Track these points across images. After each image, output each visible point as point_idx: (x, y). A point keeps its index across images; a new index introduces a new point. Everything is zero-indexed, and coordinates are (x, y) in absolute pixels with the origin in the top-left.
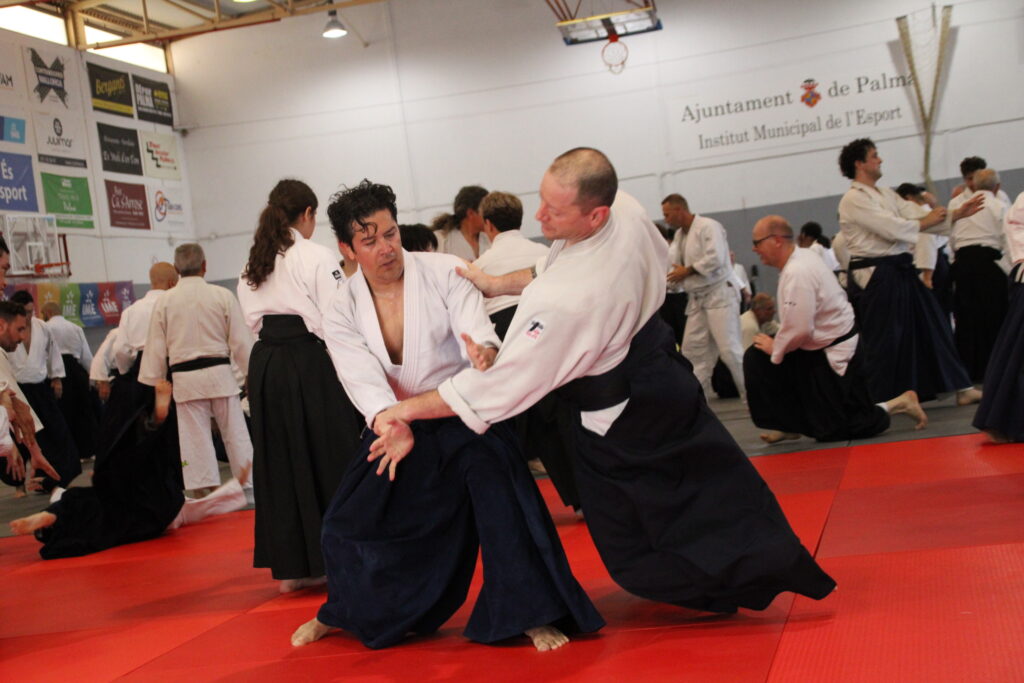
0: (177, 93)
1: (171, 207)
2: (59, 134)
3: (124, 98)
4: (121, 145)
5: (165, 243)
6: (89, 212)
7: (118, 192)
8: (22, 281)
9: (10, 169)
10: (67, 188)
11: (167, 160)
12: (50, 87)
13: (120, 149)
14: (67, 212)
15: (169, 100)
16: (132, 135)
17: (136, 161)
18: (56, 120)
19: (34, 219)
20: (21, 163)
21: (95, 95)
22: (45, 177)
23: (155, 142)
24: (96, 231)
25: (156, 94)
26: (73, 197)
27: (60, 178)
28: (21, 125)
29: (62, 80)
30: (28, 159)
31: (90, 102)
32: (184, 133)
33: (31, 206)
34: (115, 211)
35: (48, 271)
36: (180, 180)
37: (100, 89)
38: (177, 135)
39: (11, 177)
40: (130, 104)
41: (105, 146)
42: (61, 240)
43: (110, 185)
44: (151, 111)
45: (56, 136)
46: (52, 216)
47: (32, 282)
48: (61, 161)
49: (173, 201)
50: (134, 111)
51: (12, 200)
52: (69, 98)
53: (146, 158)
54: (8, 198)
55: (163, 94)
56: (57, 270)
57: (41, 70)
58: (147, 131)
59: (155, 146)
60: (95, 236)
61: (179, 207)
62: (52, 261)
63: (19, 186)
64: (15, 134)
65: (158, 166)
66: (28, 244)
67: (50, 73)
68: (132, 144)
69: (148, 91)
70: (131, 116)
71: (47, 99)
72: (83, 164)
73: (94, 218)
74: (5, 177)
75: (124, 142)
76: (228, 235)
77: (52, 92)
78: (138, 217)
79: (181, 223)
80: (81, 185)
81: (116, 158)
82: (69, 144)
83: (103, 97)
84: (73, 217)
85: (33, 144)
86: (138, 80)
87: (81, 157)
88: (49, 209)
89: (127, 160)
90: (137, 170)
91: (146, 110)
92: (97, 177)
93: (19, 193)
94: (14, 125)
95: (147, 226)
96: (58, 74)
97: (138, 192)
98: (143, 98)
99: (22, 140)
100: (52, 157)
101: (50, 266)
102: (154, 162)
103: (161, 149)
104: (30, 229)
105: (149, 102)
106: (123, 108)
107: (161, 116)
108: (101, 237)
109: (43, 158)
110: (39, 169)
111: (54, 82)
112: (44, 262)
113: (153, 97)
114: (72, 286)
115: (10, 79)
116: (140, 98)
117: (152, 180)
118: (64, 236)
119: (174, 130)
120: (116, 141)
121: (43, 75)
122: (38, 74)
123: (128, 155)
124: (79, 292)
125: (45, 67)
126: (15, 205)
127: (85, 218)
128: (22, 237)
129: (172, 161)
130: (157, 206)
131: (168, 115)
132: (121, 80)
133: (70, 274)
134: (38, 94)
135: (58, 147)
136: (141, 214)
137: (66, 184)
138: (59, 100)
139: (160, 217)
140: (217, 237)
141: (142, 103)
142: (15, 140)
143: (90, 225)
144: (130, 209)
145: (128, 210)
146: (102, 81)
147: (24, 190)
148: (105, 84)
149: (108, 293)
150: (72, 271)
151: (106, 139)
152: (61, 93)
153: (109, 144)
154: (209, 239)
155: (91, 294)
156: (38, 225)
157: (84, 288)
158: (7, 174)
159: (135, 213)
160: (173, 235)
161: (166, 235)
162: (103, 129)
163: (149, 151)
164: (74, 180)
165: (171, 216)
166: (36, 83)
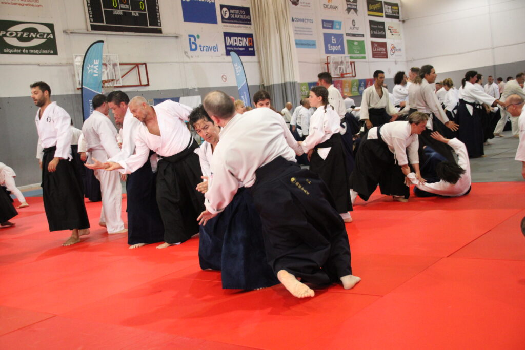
0: (402, 7)
1: (397, 50)
2: (354, 26)
3: (380, 10)
4: (378, 28)
5: (394, 63)
6: (364, 53)
7: (376, 45)
8: (338, 79)
9: (335, 39)
10: (356, 45)
11: (396, 32)
12: (351, 8)
13: (377, 29)
14: (356, 54)
15: (398, 10)
16: (383, 24)
17: (384, 33)
18: (353, 20)
19: (342, 57)
20: (339, 37)
21: (369, 10)
22: (348, 41)
23: (392, 26)
24: (366, 60)
25: (393, 8)
26: (358, 48)
27: (354, 41)
28: (340, 23)
29: (356, 6)
30: (342, 35)
31: (366, 12)
32: (404, 21)
33: (342, 52)
34: (375, 53)
35: (345, 76)
36: (401, 39)
37: (371, 7)
38: (401, 23)
39: (335, 42)
40: (382, 12)
41: (372, 29)
42: (353, 64)
43: (373, 43)
44: (391, 14)
45: (353, 26)
46: (349, 55)
47: (341, 79)
48: (354, 35)
49: (398, 48)
50: (384, 15)
51: (335, 50)
52: (359, 12)
53: (388, 33)
54: (334, 50)
55: (396, 8)
56: (351, 75)
57: (348, 3)
58: (389, 22)
59: (392, 27)
60: (366, 62)
61: (400, 50)
62: (348, 72)
63: (338, 45)
64: (338, 27)
65: (392, 35)
66: (339, 66)
67: (352, 3)
68: (382, 27)
69: (390, 7)
70: (383, 17)
71: (350, 13)
72: (363, 36)
73: (366, 55)
74: (333, 42)
75: (379, 27)
76: (418, 60)
77: (352, 10)
78: (383, 54)
79: (401, 56)
80: (361, 44)
81: (375, 33)
82: (358, 29)
83: (372, 10)
84: (358, 55)
85: (344, 29)
86: (386, 3)
87: (362, 33)
88: (349, 53)
89: (380, 33)
90: (384, 37)
91: (388, 14)
92: (368, 40)
93: (338, 48)
94: (337, 24)
95: (387, 57)
96: (355, 4)
97: (384, 45)
98: (388, 10)
99: (340, 29)
100: (351, 34)
101: (346, 74)
102: (391, 34)
103: (394, 29)
104: (340, 61)
105: (390, 11)
106: (380, 14)
107: (395, 16)
108: (369, 62)
109: (348, 35)
110: (346, 38)
111: (353, 7)
112: (345, 72)
113: (392, 9)
114: (356, 80)
115: (337, 7)
116: (386, 10)
117: (389, 40)
118: (354, 62)
119: (400, 21)
120: (376, 27)
121: (349, 4)
122: (347, 4)
123: (380, 31)
124: (358, 83)
125: (350, 1)
126: (336, 52)
127: (363, 55)
128: (337, 63)
129: (398, 33)
130: (391, 50)
131: (397, 15)
132: (380, 4)
133: (355, 76)
134: (347, 11)
135: (353, 30)
136: (385, 53)
137: (356, 43)
138: (355, 13)
139: (392, 54)
140: (414, 60)
141: (387, 12)
142: (337, 29)
143: (364, 58)
144: (380, 51)
145: (379, 52)
146: (372, 4)
147: (340, 46)
148: (373, 6)
149: (369, 83)
150: (357, 75)
151: (372, 26)
152: (356, 10)
153: (373, 28)
154: (411, 61)
155: (363, 83)
156: (343, 60)
157: (360, 81)
158: (334, 41)
159: (382, 53)
160: (397, 60)
161: (394, 60)
162: (371, 22)
163: (389, 29)
164: (359, 42)
165: (396, 53)
166: (346, 7)
